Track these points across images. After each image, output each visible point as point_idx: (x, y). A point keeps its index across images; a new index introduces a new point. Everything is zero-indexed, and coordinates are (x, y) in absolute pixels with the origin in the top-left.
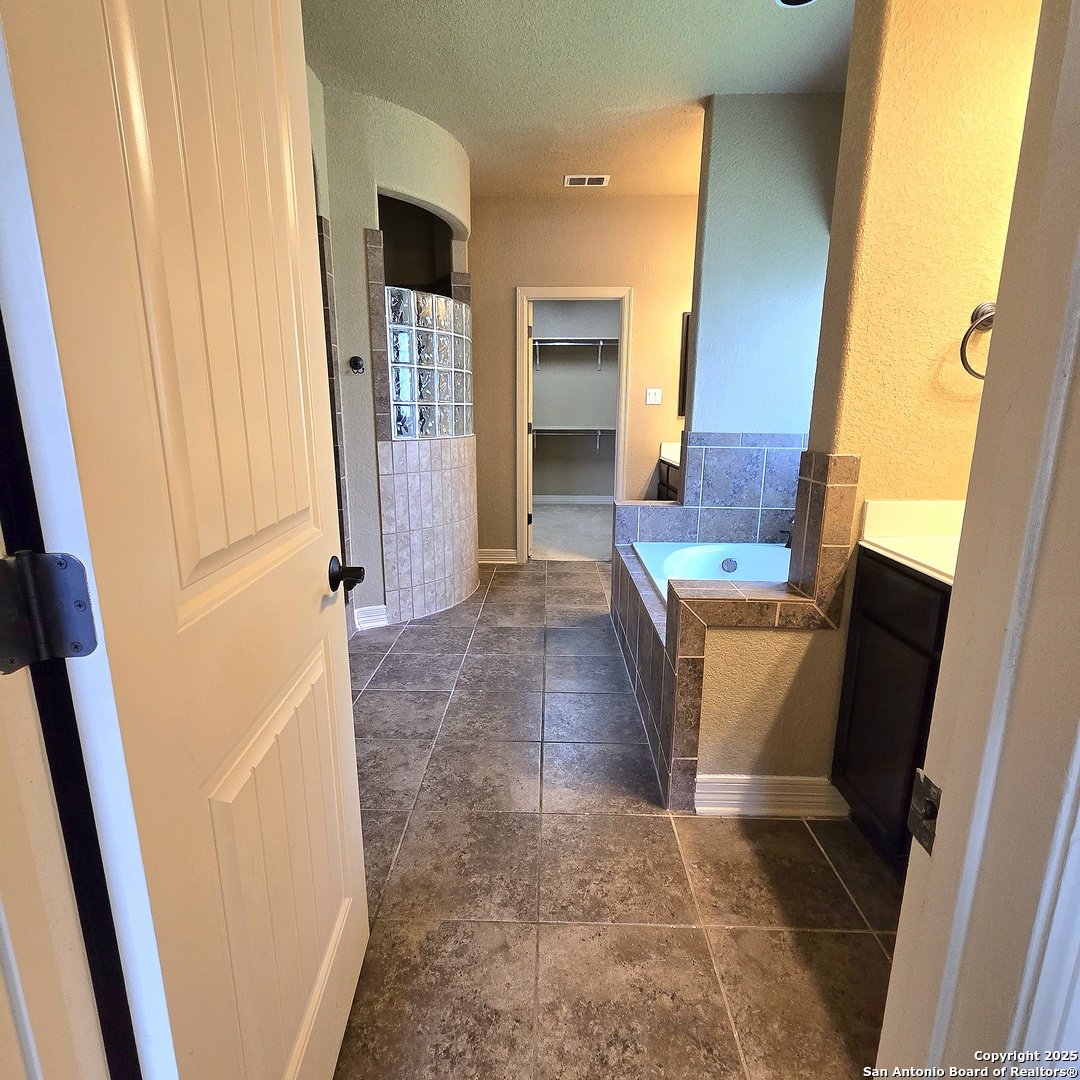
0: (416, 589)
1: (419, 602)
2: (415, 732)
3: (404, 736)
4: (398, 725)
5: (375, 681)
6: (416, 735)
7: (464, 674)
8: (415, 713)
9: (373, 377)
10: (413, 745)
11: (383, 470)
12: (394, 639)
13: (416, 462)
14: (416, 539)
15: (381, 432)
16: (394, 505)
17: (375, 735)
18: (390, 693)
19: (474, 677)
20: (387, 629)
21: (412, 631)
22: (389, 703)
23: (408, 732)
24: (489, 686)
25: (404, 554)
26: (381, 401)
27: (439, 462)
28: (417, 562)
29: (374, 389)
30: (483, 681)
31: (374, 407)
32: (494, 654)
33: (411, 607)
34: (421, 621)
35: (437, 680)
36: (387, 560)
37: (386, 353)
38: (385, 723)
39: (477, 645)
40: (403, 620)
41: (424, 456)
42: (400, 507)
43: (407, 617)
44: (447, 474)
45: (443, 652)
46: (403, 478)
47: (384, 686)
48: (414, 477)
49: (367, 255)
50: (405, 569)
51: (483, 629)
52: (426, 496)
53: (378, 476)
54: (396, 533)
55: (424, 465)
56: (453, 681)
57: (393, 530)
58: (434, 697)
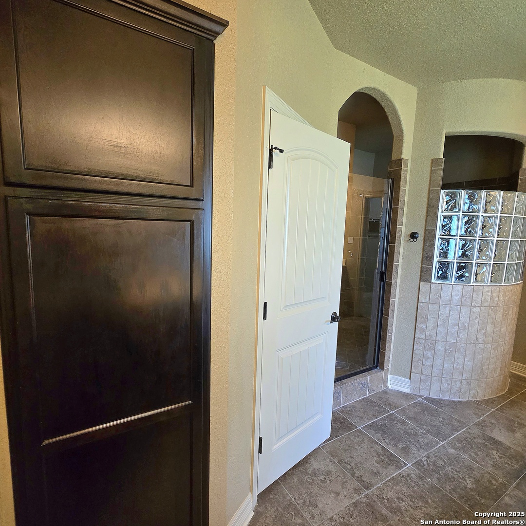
0: (434, 379)
1: (435, 387)
2: (361, 476)
3: (353, 475)
4: (356, 465)
5: (369, 427)
6: (360, 480)
7: (428, 458)
8: (372, 464)
9: (424, 244)
10: (353, 484)
11: (421, 299)
12: (405, 404)
13: (448, 298)
14: (440, 347)
15: (425, 276)
16: (426, 322)
17: (340, 461)
18: (371, 440)
19: (434, 465)
20: (406, 396)
21: (421, 404)
22: (365, 446)
23: (357, 474)
24: (439, 480)
25: (429, 354)
26: (427, 258)
27: (469, 300)
28: (438, 362)
29: (423, 251)
30: (438, 473)
31: (422, 262)
32: (467, 456)
33: (428, 388)
34: (432, 401)
35: (406, 450)
36: (416, 354)
37: (435, 230)
38: (352, 458)
39: (459, 442)
40: (421, 394)
41: (456, 295)
42: (431, 323)
43: (424, 393)
44: (477, 310)
45: (428, 431)
46: (436, 307)
47: (371, 434)
48: (445, 308)
49: (431, 174)
50: (429, 363)
51: (476, 431)
52: (453, 321)
53: (418, 302)
54: (425, 339)
55: (455, 302)
56: (416, 458)
57: (423, 336)
58: (393, 461)
